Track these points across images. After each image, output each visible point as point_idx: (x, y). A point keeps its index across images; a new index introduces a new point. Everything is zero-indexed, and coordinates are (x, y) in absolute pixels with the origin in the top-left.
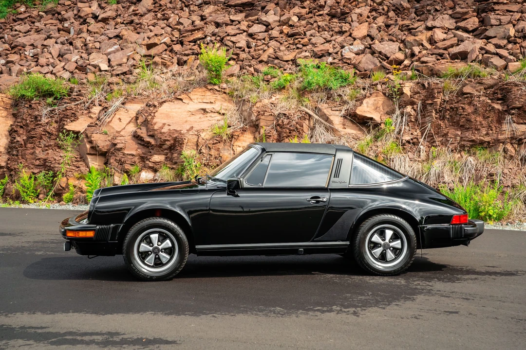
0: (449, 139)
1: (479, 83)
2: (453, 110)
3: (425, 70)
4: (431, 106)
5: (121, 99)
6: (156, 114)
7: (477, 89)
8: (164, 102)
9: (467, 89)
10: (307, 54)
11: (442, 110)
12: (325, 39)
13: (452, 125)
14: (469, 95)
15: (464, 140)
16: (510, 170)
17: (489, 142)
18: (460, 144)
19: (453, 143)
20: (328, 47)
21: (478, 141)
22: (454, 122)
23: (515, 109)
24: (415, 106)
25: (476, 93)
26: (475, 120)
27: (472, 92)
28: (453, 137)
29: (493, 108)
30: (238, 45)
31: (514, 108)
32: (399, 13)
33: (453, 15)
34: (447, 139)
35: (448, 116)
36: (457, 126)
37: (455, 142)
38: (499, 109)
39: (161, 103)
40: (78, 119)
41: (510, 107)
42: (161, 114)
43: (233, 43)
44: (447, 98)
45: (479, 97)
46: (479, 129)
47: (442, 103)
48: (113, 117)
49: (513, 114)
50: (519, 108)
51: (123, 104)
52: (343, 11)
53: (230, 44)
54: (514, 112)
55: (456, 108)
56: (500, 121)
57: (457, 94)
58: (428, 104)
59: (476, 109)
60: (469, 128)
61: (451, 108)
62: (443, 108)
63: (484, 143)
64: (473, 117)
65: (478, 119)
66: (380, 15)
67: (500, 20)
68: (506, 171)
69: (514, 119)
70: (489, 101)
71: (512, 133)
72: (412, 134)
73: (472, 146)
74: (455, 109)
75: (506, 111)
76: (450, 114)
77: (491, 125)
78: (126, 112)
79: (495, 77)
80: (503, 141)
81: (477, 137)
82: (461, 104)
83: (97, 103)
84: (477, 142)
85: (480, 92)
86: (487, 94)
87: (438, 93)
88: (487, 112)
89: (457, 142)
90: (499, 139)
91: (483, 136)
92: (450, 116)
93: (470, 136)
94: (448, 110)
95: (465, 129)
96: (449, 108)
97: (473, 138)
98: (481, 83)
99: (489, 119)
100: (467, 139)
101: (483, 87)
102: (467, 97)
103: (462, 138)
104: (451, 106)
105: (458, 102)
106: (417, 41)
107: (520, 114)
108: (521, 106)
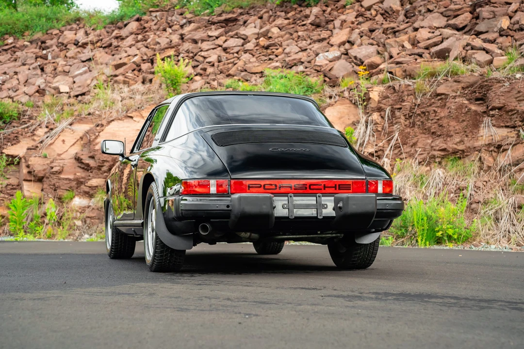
1: (456, 81)
2: (425, 115)
3: (399, 72)
4: (399, 112)
5: (70, 120)
6: (101, 134)
7: (453, 88)
8: (113, 120)
9: (442, 89)
10: (278, 64)
11: (412, 116)
12: (300, 48)
13: (423, 133)
14: (443, 96)
15: (435, 150)
16: (485, 183)
17: (463, 151)
18: (430, 155)
19: (422, 154)
20: (303, 56)
21: (451, 150)
22: (425, 129)
23: (495, 110)
24: (382, 113)
25: (452, 94)
26: (448, 125)
27: (447, 93)
28: (422, 146)
29: (470, 109)
30: (208, 60)
31: (493, 109)
32: (387, 17)
33: (444, 13)
34: (416, 150)
35: (418, 123)
36: (428, 134)
37: (424, 152)
38: (476, 111)
39: (109, 122)
40: (19, 142)
41: (489, 108)
42: (106, 133)
43: (205, 58)
44: (419, 100)
45: (455, 97)
46: (452, 136)
47: (413, 107)
48: (56, 139)
49: (493, 116)
50: (500, 109)
51: (71, 125)
52: (327, 18)
53: (201, 59)
54: (494, 113)
55: (428, 112)
56: (476, 125)
57: (431, 95)
58: (396, 109)
59: (450, 112)
60: (440, 135)
61: (423, 112)
62: (413, 113)
63: (457, 152)
64: (445, 122)
65: (451, 123)
66: (367, 20)
67: (493, 12)
68: (480, 184)
69: (494, 122)
70: (466, 102)
71: (491, 138)
72: (376, 145)
73: (443, 157)
74: (427, 114)
75: (484, 112)
76: (422, 120)
77: (466, 130)
78: (72, 133)
79: (476, 74)
80: (479, 148)
81: (451, 145)
82: (434, 107)
83: (44, 125)
84: (449, 151)
85: (457, 92)
86: (464, 94)
87: (408, 95)
88: (463, 115)
89: (426, 152)
90: (475, 146)
91: (456, 144)
92: (422, 122)
93: (441, 145)
94: (419, 115)
95: (437, 136)
96: (420, 112)
97: (444, 146)
98: (459, 82)
99: (465, 123)
100: (437, 148)
101: (460, 86)
102: (441, 99)
103: (432, 147)
104: (422, 110)
105: (430, 105)
106: (398, 42)
107: (501, 116)
108: (502, 105)
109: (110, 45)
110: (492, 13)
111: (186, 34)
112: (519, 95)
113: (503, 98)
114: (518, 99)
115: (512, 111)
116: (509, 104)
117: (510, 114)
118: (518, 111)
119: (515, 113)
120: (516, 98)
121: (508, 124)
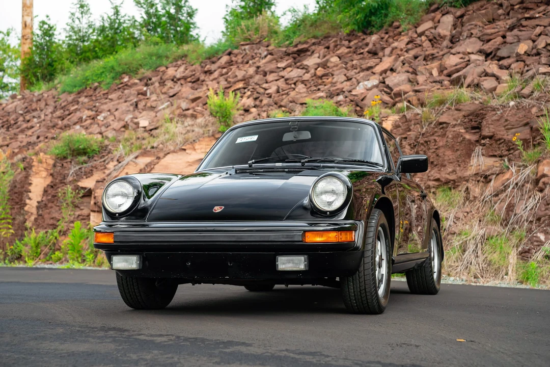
1: (457, 110)
2: (427, 144)
3: (415, 100)
4: (405, 141)
5: (136, 154)
6: (156, 166)
7: (454, 117)
8: (169, 153)
9: (443, 118)
10: (322, 94)
11: (416, 145)
12: (347, 77)
14: (444, 125)
15: (430, 180)
16: (466, 214)
17: (454, 181)
18: (426, 185)
20: (346, 86)
21: (444, 180)
23: (486, 138)
25: (452, 122)
26: (444, 154)
27: (448, 122)
29: (464, 138)
30: (268, 92)
32: (435, 42)
33: (481, 38)
38: (469, 140)
39: (166, 155)
40: (92, 175)
41: (481, 137)
42: (161, 165)
43: (266, 89)
44: (424, 129)
45: (454, 126)
46: (446, 166)
47: (418, 136)
48: (121, 172)
49: (484, 145)
50: (491, 137)
51: (136, 158)
52: (382, 46)
53: (262, 91)
54: (485, 142)
55: (430, 141)
57: (435, 124)
58: (403, 138)
60: (436, 165)
61: (425, 142)
62: (417, 142)
63: (449, 182)
64: (441, 152)
65: (447, 153)
66: (416, 47)
68: (461, 215)
69: (484, 151)
70: (463, 131)
71: (478, 168)
73: (437, 187)
74: (429, 143)
75: (477, 141)
76: (424, 150)
77: (459, 159)
78: (135, 165)
79: (477, 102)
80: (467, 178)
81: (444, 175)
82: (436, 136)
83: (115, 159)
84: (442, 181)
85: (457, 121)
86: (464, 122)
87: (415, 124)
88: (458, 144)
89: (423, 182)
90: (464, 176)
91: (449, 174)
93: (436, 174)
94: (422, 144)
95: (434, 166)
96: (423, 142)
97: (438, 176)
98: (460, 110)
99: (459, 153)
100: (432, 178)
101: (462, 114)
102: (442, 128)
103: (429, 177)
104: (426, 139)
105: (433, 134)
107: (491, 145)
108: (492, 134)
109: (198, 80)
110: (516, 37)
111: (262, 66)
112: (506, 123)
113: (492, 126)
114: (506, 127)
115: (500, 139)
116: (498, 133)
117: (498, 142)
118: (505, 140)
119: (503, 142)
120: (505, 126)
121: (496, 154)
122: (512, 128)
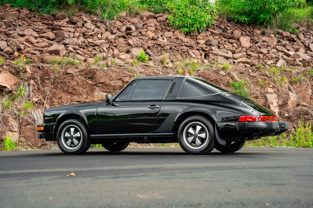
0: (63, 100)
1: (76, 68)
2: (62, 83)
3: (36, 59)
4: (48, 80)
7: (75, 71)
9: (69, 71)
13: (63, 92)
14: (70, 75)
15: (73, 101)
19: (67, 103)
21: (82, 102)
22: (64, 90)
24: (36, 80)
25: (75, 74)
27: (73, 73)
28: (66, 99)
29: (88, 82)
31: (99, 83)
33: (34, 30)
34: (62, 101)
35: (60, 87)
36: (66, 93)
37: (68, 102)
38: (91, 84)
41: (97, 83)
44: (57, 75)
45: (77, 76)
46: (82, 95)
47: (55, 79)
49: (99, 86)
50: (102, 83)
54: (100, 85)
55: (65, 82)
56: (92, 91)
57: (63, 73)
58: (45, 79)
59: (78, 83)
60: (75, 94)
61: (61, 82)
62: (56, 82)
64: (77, 88)
65: (80, 89)
67: (69, 35)
69: (101, 89)
70: (84, 79)
71: (101, 97)
72: (38, 97)
74: (64, 83)
75: (95, 84)
76: (61, 86)
77: (88, 92)
79: (83, 65)
81: (82, 99)
82: (67, 79)
85: (77, 73)
86: (81, 74)
87: (51, 72)
88: (85, 85)
89: (69, 102)
90: (94, 100)
91: (84, 99)
92: (61, 87)
93: (77, 99)
95: (73, 95)
96: (60, 82)
97: (80, 100)
98: (77, 68)
99: (87, 89)
101: (78, 70)
102: (70, 76)
103: (72, 100)
104: (61, 81)
105: (65, 78)
106: (20, 41)
107: (103, 87)
108: (103, 82)
112: (111, 78)
113: (104, 78)
114: (110, 80)
115: (108, 85)
116: (106, 82)
117: (107, 86)
118: (111, 85)
119: (110, 86)
121: (107, 91)
122: (112, 80)
